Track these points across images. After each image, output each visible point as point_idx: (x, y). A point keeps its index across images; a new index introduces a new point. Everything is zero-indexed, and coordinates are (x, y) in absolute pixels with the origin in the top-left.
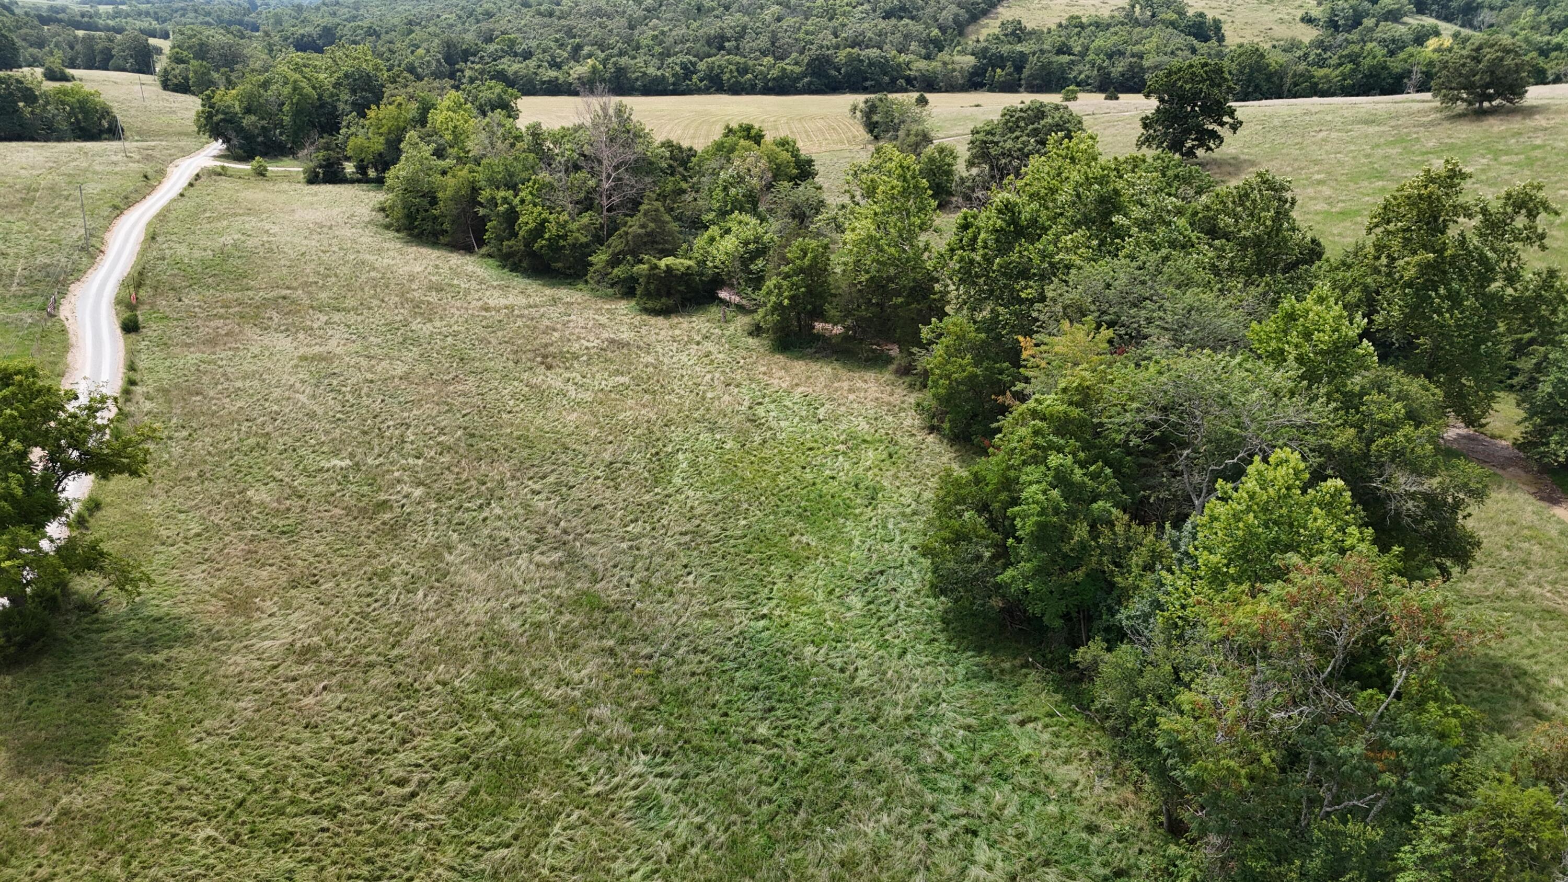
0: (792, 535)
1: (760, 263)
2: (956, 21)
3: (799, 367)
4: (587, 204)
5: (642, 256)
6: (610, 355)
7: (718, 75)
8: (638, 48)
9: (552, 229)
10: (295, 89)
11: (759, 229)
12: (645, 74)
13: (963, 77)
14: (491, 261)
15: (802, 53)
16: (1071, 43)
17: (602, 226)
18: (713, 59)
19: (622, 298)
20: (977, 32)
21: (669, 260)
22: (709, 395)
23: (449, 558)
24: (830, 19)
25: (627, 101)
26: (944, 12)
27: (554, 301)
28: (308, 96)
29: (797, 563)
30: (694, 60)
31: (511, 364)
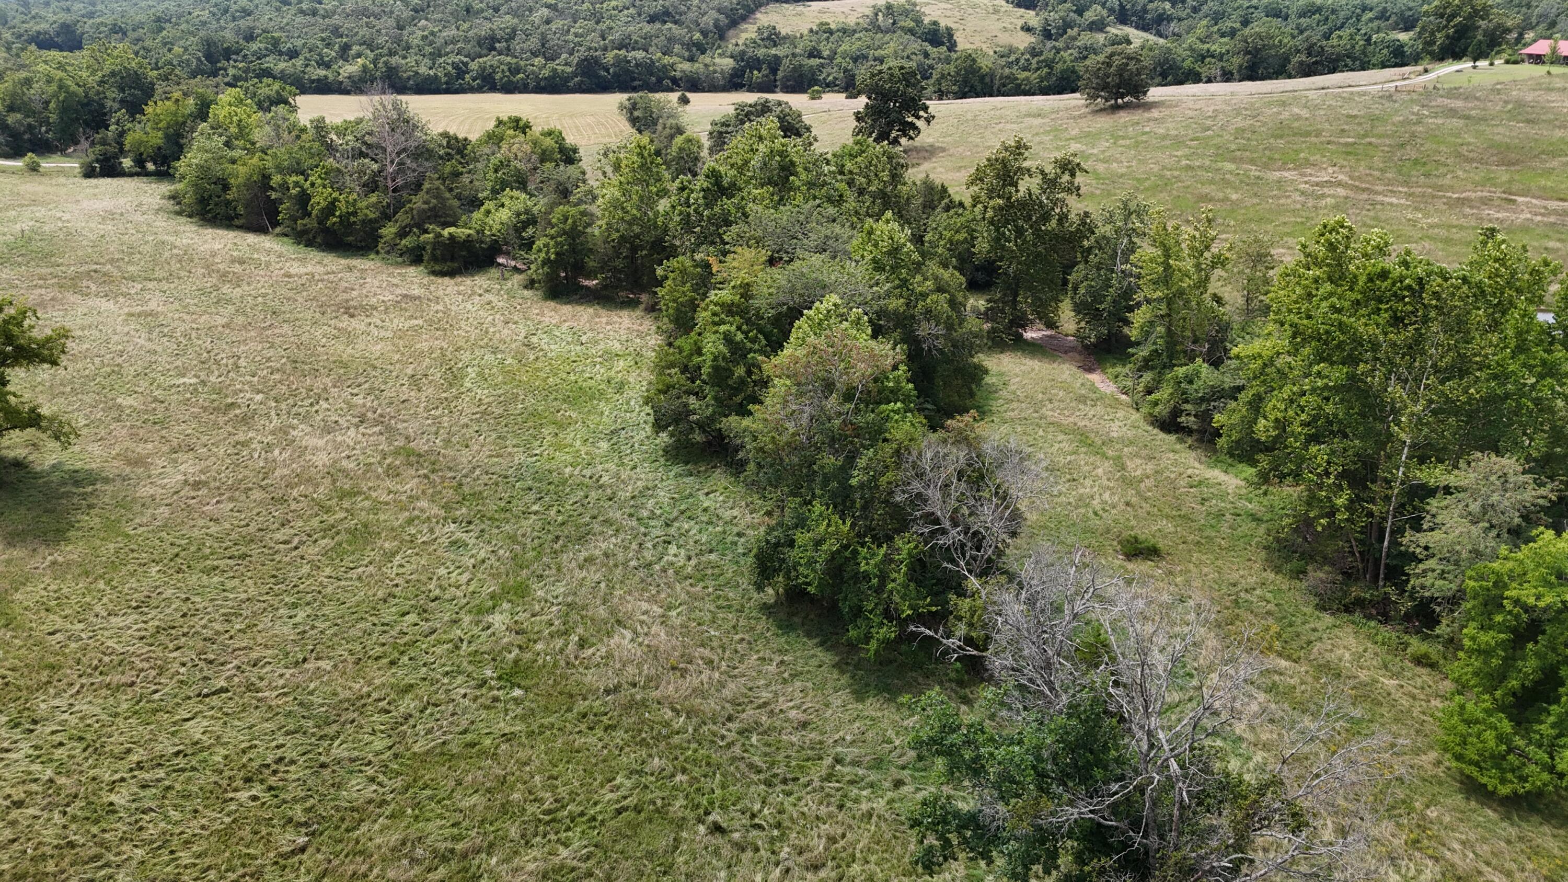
0: (558, 411)
1: (530, 231)
2: (716, 25)
3: (567, 309)
4: (371, 186)
5: (427, 226)
6: (404, 305)
7: (490, 74)
8: (408, 48)
9: (342, 207)
10: (60, 87)
11: (529, 203)
12: (417, 73)
13: (724, 78)
14: (285, 239)
15: (571, 54)
16: (821, 47)
17: (389, 205)
18: (485, 59)
19: (411, 265)
20: (737, 36)
21: (452, 230)
22: (491, 330)
23: (295, 433)
24: (597, 23)
25: (404, 98)
26: (705, 18)
27: (350, 269)
28: (74, 94)
29: (562, 426)
30: (465, 60)
31: (318, 315)
